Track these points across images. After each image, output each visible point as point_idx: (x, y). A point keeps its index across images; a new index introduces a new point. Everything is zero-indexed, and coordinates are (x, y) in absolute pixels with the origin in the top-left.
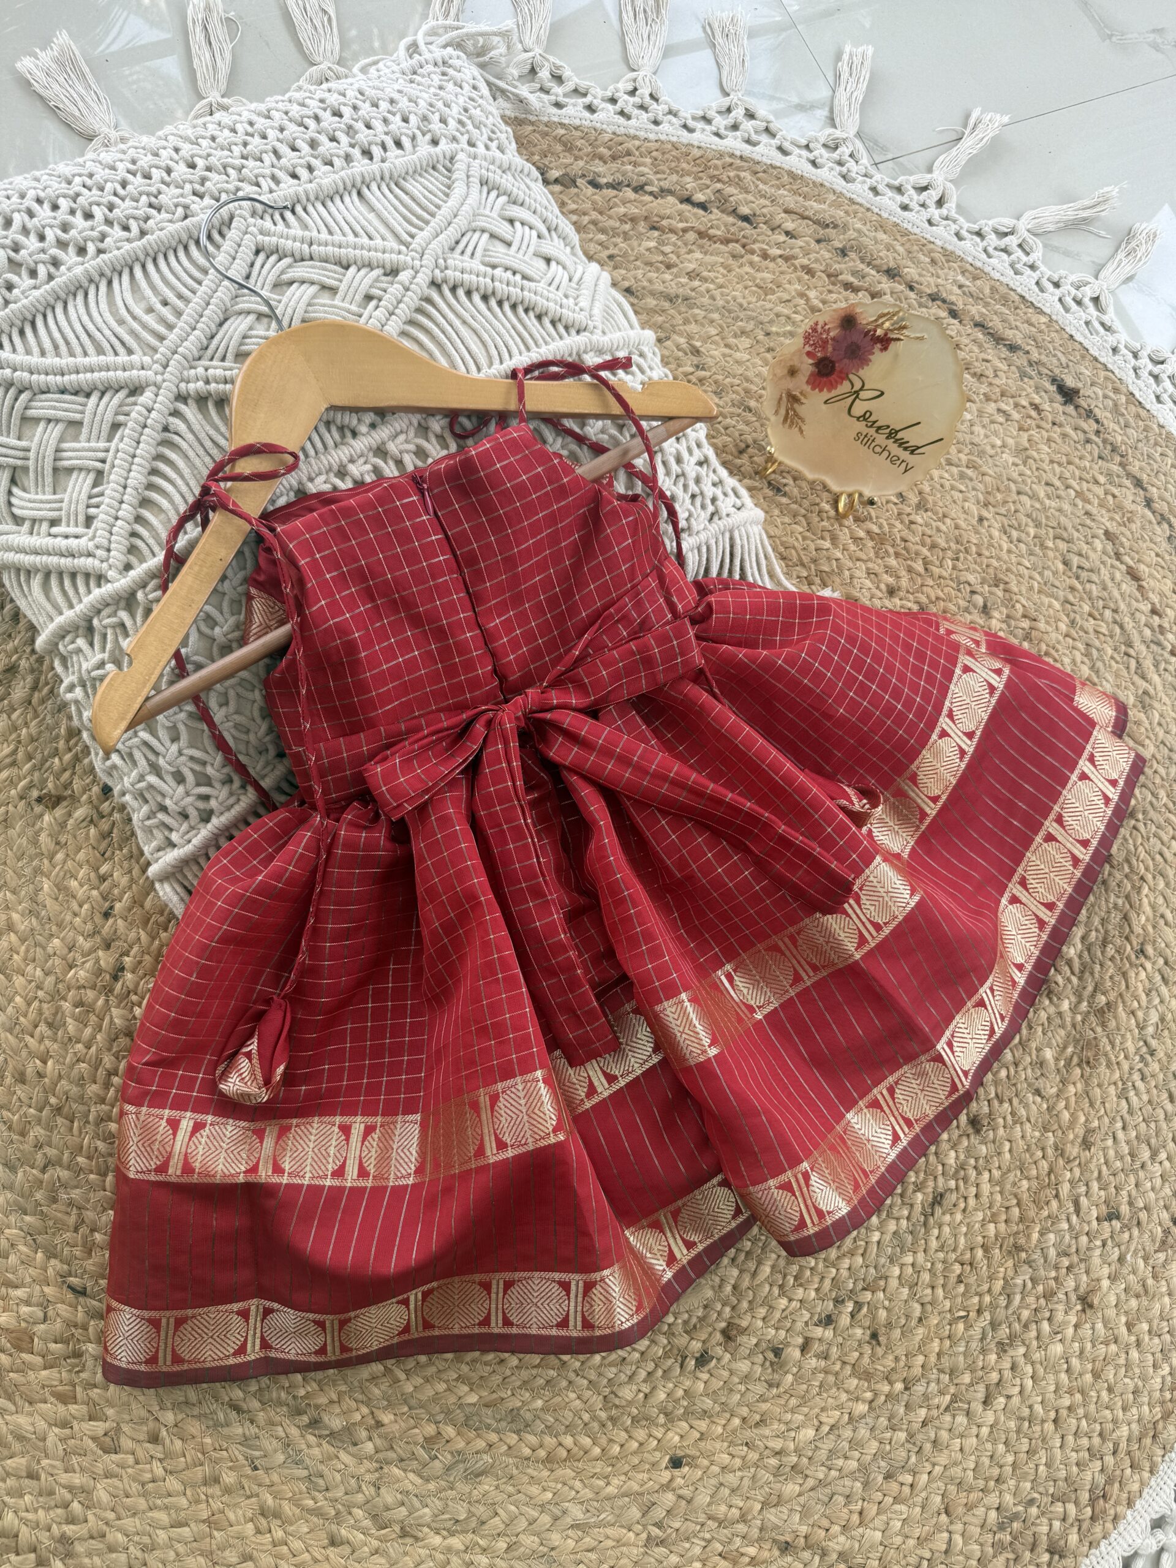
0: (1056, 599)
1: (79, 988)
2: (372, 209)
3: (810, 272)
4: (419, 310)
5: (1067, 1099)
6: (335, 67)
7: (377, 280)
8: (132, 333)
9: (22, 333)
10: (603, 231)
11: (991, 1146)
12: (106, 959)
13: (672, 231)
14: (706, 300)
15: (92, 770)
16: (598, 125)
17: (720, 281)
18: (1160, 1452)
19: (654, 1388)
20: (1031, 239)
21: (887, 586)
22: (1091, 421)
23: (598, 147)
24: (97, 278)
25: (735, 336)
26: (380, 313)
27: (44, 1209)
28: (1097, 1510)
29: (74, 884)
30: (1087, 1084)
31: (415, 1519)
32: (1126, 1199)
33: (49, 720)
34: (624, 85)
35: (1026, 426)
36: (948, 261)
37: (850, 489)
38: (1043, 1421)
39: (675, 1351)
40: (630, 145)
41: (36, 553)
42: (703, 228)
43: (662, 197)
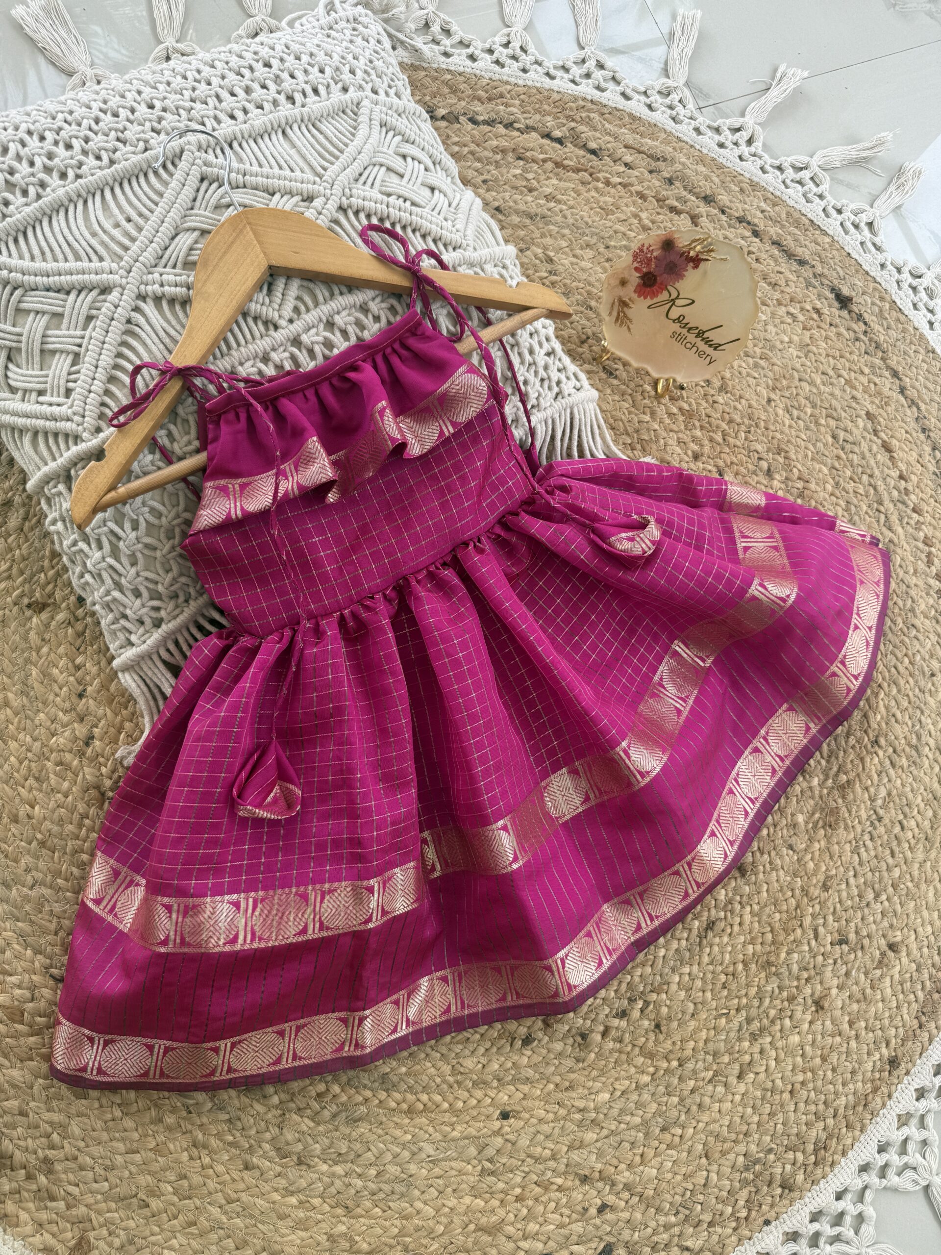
0: (825, 465)
1: (59, 751)
2: (294, 146)
3: (643, 197)
5: (813, 853)
6: (268, 19)
8: (103, 243)
9: (16, 241)
10: (479, 160)
11: (753, 887)
12: (81, 730)
13: (534, 161)
14: (559, 219)
15: (70, 584)
16: (478, 72)
17: (571, 203)
18: (869, 1117)
19: (490, 1061)
20: (821, 174)
21: (693, 452)
22: (861, 324)
23: (477, 90)
24: (75, 198)
25: (582, 248)
27: (33, 918)
28: (819, 1157)
29: (55, 671)
30: (829, 842)
31: (309, 1152)
32: (853, 929)
33: (37, 544)
34: (500, 39)
35: (809, 326)
36: (754, 190)
37: (666, 376)
38: (782, 1092)
39: (507, 1034)
40: (503, 89)
41: (27, 416)
42: (559, 159)
43: (527, 133)
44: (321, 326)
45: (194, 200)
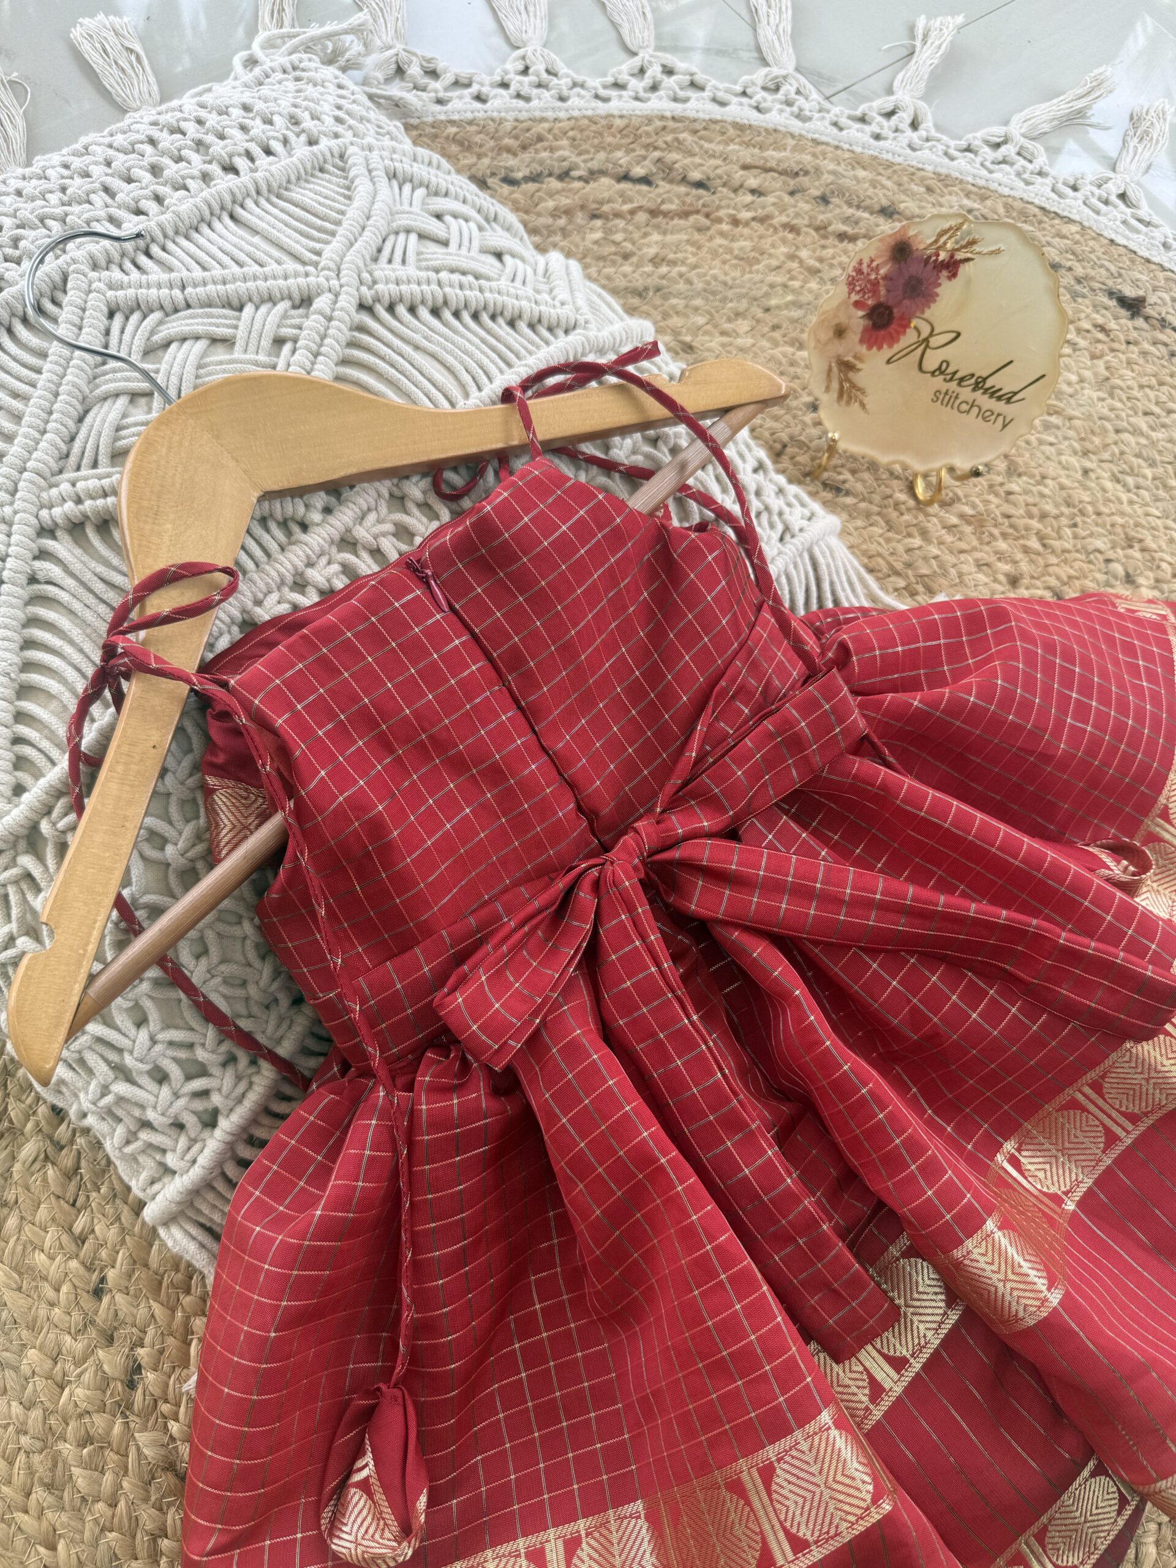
1: (80, 1416)
2: (255, 232)
3: (793, 229)
4: (352, 344)
7: (285, 316)
12: (111, 1361)
13: (617, 215)
14: (682, 286)
16: (495, 114)
17: (692, 260)
20: (1029, 144)
22: (1168, 330)
23: (501, 138)
25: (729, 320)
26: (301, 356)
29: (40, 1258)
34: (512, 65)
35: (1097, 352)
36: (946, 186)
37: (937, 464)
40: (540, 128)
42: (653, 206)
43: (595, 180)
44: (383, 506)
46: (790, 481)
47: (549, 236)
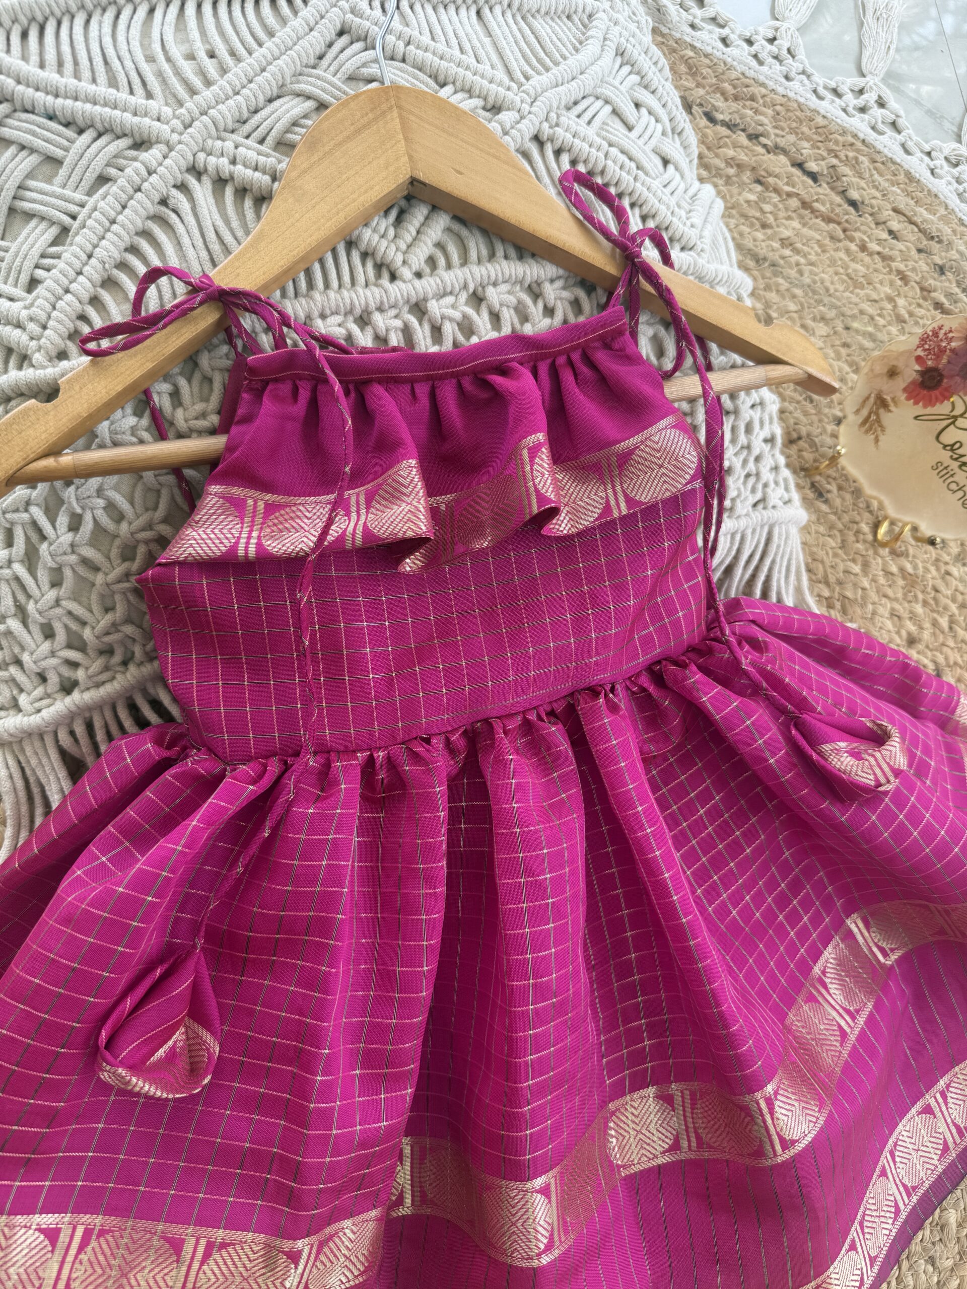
2: (490, 34)
3: (904, 278)
8: (160, 74)
9: (24, 35)
13: (776, 191)
14: (793, 273)
16: (729, 60)
17: (813, 258)
21: (909, 634)
23: (723, 81)
25: (814, 319)
34: (765, 31)
37: (907, 519)
40: (758, 91)
42: (808, 200)
43: (775, 154)
44: (464, 297)
45: (321, 57)
46: (788, 465)
47: (715, 176)
